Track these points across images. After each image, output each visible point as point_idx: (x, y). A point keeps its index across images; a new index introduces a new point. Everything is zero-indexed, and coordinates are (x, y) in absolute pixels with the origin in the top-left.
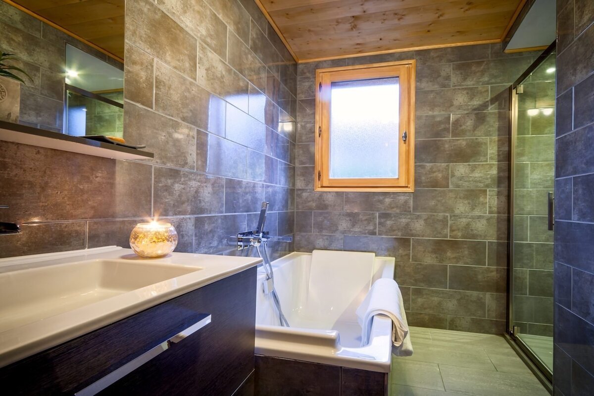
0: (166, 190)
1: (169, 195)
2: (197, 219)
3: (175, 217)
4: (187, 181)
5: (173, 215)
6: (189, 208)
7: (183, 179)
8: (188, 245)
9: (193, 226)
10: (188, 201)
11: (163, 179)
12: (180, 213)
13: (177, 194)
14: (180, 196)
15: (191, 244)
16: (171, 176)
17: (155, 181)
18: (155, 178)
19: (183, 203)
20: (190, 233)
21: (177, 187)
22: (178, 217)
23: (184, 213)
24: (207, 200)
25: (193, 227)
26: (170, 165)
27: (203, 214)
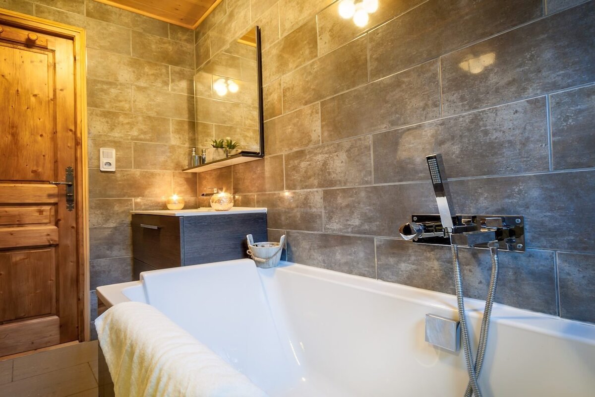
0: (294, 169)
1: (297, 173)
2: (326, 192)
3: (302, 190)
4: (313, 156)
5: (301, 189)
6: (316, 182)
7: (308, 157)
8: (316, 217)
9: (321, 198)
10: (314, 176)
11: (291, 162)
12: (306, 187)
13: (303, 171)
14: (306, 172)
15: (320, 216)
16: (297, 157)
17: (286, 165)
18: (285, 163)
19: (310, 177)
20: (319, 205)
21: (303, 165)
22: (306, 190)
23: (311, 186)
24: (339, 170)
25: (322, 200)
26: (295, 149)
27: (335, 186)
